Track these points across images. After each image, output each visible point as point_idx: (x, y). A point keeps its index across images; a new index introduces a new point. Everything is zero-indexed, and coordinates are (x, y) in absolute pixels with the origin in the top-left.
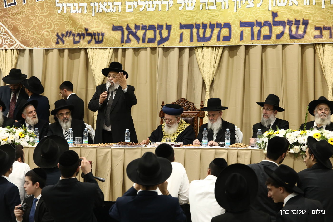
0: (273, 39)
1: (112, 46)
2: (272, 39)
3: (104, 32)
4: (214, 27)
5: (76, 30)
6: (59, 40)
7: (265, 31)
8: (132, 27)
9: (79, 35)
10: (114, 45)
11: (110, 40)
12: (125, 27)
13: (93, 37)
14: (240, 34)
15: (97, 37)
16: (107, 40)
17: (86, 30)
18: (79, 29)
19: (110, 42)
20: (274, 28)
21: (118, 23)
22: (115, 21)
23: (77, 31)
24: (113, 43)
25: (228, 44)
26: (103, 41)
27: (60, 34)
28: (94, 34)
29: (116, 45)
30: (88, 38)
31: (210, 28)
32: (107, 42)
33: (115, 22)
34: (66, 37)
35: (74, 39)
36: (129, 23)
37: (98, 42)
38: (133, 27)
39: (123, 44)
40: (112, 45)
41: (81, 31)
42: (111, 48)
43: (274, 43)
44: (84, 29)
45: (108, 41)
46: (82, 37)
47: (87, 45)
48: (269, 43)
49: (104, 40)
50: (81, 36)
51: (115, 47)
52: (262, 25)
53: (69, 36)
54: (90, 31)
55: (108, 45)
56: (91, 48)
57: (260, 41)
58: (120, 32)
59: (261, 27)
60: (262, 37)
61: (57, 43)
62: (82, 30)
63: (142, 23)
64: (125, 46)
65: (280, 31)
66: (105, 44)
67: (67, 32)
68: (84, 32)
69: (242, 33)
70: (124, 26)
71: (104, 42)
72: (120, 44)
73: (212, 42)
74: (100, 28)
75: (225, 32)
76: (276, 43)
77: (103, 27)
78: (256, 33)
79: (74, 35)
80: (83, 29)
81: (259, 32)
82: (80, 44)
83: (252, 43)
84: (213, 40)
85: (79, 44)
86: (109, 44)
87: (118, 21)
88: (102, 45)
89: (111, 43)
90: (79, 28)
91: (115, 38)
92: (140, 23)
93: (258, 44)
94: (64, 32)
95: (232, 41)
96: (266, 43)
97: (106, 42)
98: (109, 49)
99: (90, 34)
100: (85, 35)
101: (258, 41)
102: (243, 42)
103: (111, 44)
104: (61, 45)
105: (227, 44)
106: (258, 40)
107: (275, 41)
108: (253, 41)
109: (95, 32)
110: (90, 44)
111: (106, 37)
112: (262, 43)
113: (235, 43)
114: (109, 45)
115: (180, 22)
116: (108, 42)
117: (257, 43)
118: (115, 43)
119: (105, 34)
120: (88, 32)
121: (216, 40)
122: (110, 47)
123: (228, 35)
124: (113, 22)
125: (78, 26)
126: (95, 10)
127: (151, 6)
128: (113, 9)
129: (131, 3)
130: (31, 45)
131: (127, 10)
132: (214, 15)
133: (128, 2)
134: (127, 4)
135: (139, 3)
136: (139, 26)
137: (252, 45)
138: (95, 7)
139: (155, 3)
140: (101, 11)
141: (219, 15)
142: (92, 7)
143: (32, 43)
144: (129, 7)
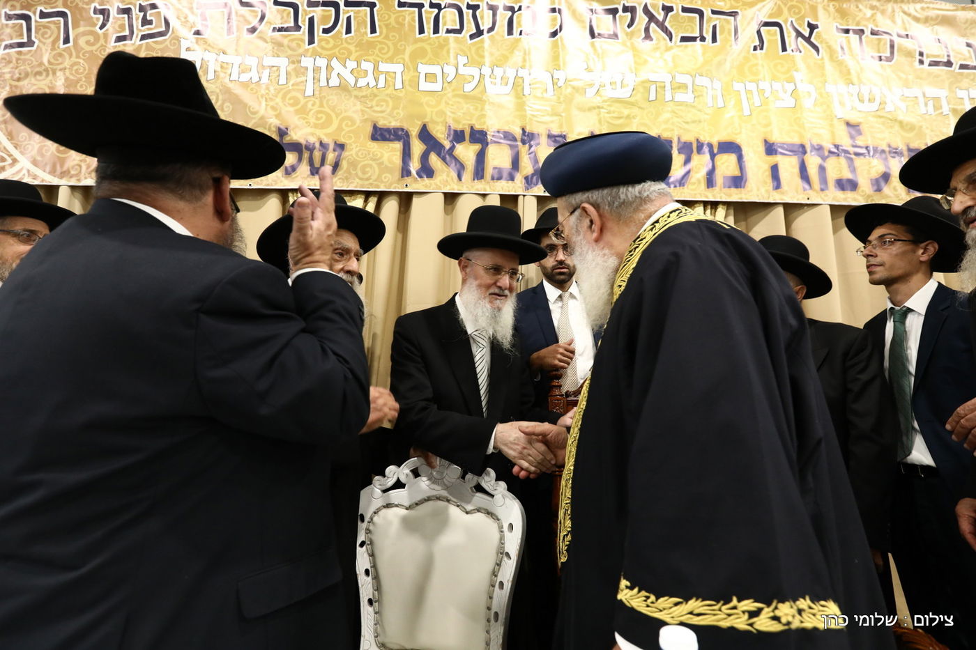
0: (863, 191)
1: (371, 184)
2: (860, 191)
3: (342, 140)
4: (692, 152)
7: (837, 168)
8: (437, 131)
10: (375, 181)
11: (364, 166)
12: (414, 132)
13: (306, 155)
14: (768, 173)
15: (317, 155)
16: (353, 164)
17: (282, 132)
19: (364, 173)
20: (858, 162)
21: (391, 119)
22: (382, 112)
24: (374, 177)
25: (740, 196)
26: (340, 170)
28: (310, 149)
29: (382, 182)
31: (679, 153)
33: (382, 117)
36: (426, 120)
38: (442, 133)
39: (408, 180)
40: (371, 181)
44: (274, 129)
45: (355, 169)
47: (283, 179)
48: (855, 200)
49: (345, 163)
51: (379, 188)
52: (826, 153)
54: (295, 136)
55: (357, 180)
57: (827, 192)
58: (398, 146)
59: (824, 158)
60: (831, 183)
63: (470, 122)
64: (413, 185)
65: (880, 172)
66: (347, 178)
69: (775, 170)
70: (411, 129)
71: (340, 173)
72: (399, 180)
73: (691, 190)
74: (329, 130)
75: (727, 164)
77: (340, 129)
78: (813, 171)
81: (822, 169)
83: (808, 198)
84: (694, 184)
86: (361, 179)
87: (390, 114)
89: (367, 176)
91: (381, 161)
92: (464, 125)
93: (824, 201)
95: (751, 191)
96: (845, 199)
97: (350, 173)
99: (294, 147)
101: (823, 195)
102: (783, 193)
103: (368, 179)
105: (736, 196)
106: (822, 190)
107: (870, 196)
108: (810, 192)
109: (312, 140)
110: (293, 176)
111: (352, 155)
112: (834, 199)
113: (760, 196)
114: (360, 182)
115: (591, 128)
116: (356, 174)
117: (822, 199)
118: (378, 176)
119: (347, 147)
120: (288, 139)
121: (703, 185)
122: (362, 187)
123: (737, 173)
124: (375, 116)
125: (253, 118)
126: (316, 80)
127: (498, 80)
128: (376, 80)
129: (436, 69)
130: (73, 172)
131: (424, 86)
132: (689, 120)
133: (426, 64)
134: (424, 69)
135: (460, 71)
136: (461, 131)
137: (808, 202)
138: (317, 70)
139: (511, 74)
140: (334, 81)
141: (700, 122)
142: (307, 69)
143: (80, 166)
144: (430, 77)
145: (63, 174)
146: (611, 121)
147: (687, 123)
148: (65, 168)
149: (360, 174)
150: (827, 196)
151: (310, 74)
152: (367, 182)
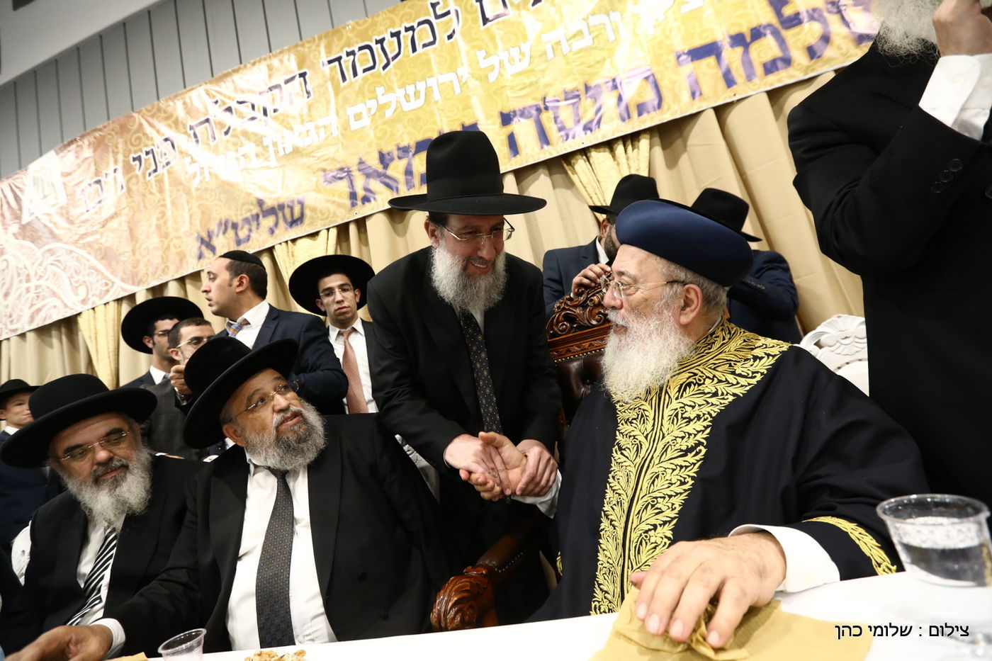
0: (799, 64)
1: (331, 221)
2: (795, 66)
3: (302, 195)
5: (239, 213)
6: (204, 248)
7: (765, 50)
9: (246, 220)
10: (333, 217)
11: (322, 208)
12: (354, 168)
13: (280, 215)
15: (287, 211)
16: (314, 210)
17: (260, 203)
18: (246, 207)
19: (323, 214)
20: (789, 34)
21: (336, 163)
22: (327, 159)
23: (241, 215)
24: (332, 215)
25: (657, 119)
26: (306, 217)
27: (204, 235)
28: (281, 207)
29: (338, 217)
30: (268, 222)
32: (315, 216)
33: (328, 163)
34: (218, 235)
35: (236, 234)
36: (361, 154)
37: (295, 222)
38: (375, 161)
39: (356, 209)
40: (329, 219)
41: (250, 210)
42: (328, 229)
43: (806, 74)
44: (255, 202)
45: (316, 213)
46: (254, 224)
47: (271, 238)
48: (791, 77)
49: (308, 212)
50: (252, 222)
51: (336, 222)
52: (748, 40)
53: (224, 233)
54: (270, 203)
55: (320, 222)
56: (281, 244)
57: (756, 80)
58: (344, 183)
59: (747, 46)
60: (758, 70)
61: (200, 257)
62: (252, 207)
63: (395, 142)
64: (361, 211)
65: (816, 36)
66: (312, 223)
67: (220, 224)
68: (256, 210)
69: (691, 78)
70: (351, 166)
71: (306, 221)
72: (350, 210)
73: (605, 130)
76: (813, 70)
78: (736, 65)
79: (235, 226)
80: (252, 204)
81: (746, 58)
82: (253, 241)
83: (735, 95)
84: (608, 123)
85: (250, 242)
86: (322, 220)
87: (334, 159)
88: (304, 227)
89: (325, 216)
90: (243, 204)
91: (333, 200)
92: (391, 146)
93: (753, 90)
94: (214, 227)
95: (669, 109)
96: (779, 81)
97: (313, 218)
98: (326, 231)
99: (272, 211)
100: (261, 217)
101: (751, 84)
102: (704, 100)
103: (327, 218)
104: (209, 258)
106: (748, 80)
107: (808, 67)
108: (735, 87)
109: (281, 201)
110: (276, 234)
111: (311, 205)
112: (765, 84)
113: (679, 112)
114: (322, 223)
115: (499, 109)
116: (318, 217)
117: (750, 89)
118: (335, 213)
119: (307, 200)
120: (265, 207)
121: (618, 122)
122: (324, 226)
123: (651, 97)
124: (323, 165)
125: (240, 199)
126: (276, 152)
127: (412, 97)
128: (318, 134)
129: (360, 108)
130: (144, 279)
131: (355, 126)
132: (592, 63)
133: (352, 106)
134: (351, 111)
135: (380, 103)
136: (388, 154)
137: (735, 99)
138: (275, 144)
139: (421, 86)
140: (289, 150)
141: (604, 60)
142: (267, 146)
143: (147, 274)
144: (358, 117)
145: (140, 282)
146: (514, 95)
147: (591, 66)
148: (139, 279)
149: (320, 215)
150: (756, 85)
151: (271, 149)
152: (327, 221)
